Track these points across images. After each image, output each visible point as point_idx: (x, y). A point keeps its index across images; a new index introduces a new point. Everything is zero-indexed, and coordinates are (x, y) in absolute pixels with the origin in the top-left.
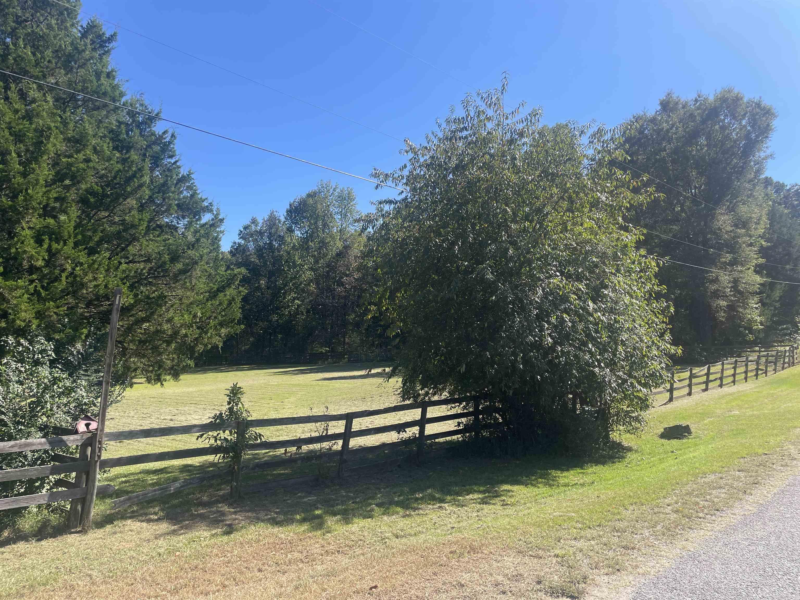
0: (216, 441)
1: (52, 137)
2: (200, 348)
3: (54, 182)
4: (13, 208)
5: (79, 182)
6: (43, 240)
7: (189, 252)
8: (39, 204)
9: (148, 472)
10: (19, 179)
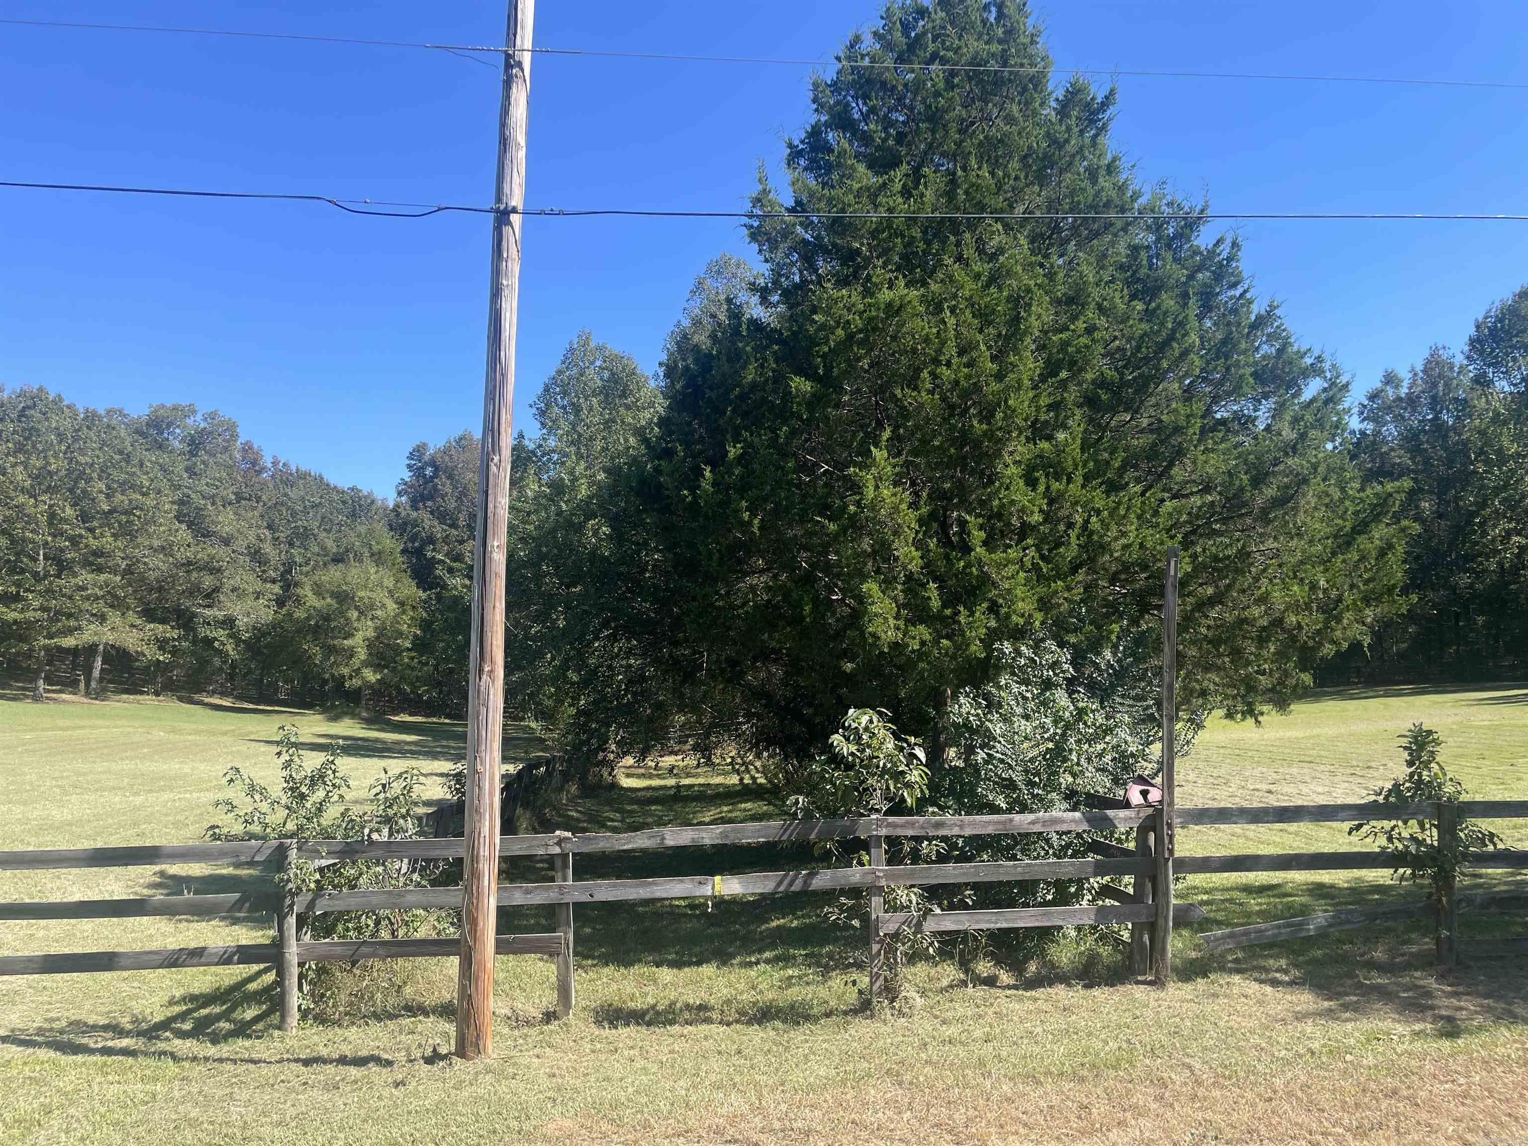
0: (1390, 839)
1: (1035, 303)
2: (1328, 650)
3: (1043, 378)
4: (989, 435)
5: (1081, 370)
6: (1037, 479)
7: (1290, 462)
8: (1026, 420)
9: (1248, 889)
10: (995, 386)
